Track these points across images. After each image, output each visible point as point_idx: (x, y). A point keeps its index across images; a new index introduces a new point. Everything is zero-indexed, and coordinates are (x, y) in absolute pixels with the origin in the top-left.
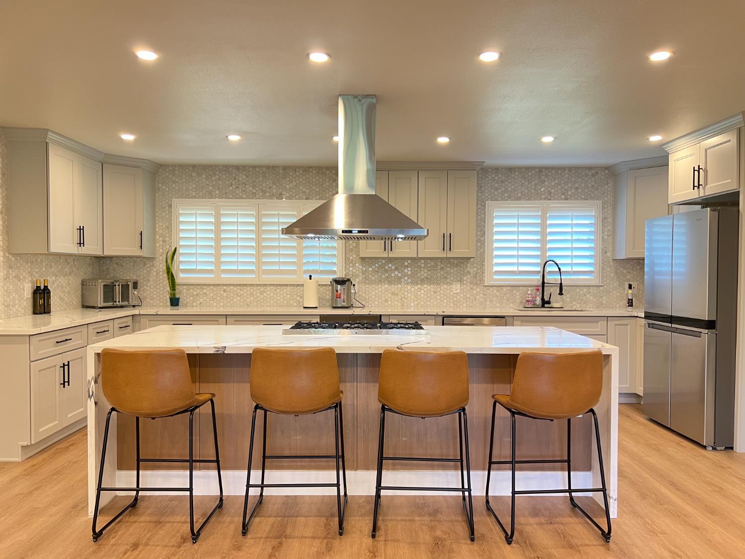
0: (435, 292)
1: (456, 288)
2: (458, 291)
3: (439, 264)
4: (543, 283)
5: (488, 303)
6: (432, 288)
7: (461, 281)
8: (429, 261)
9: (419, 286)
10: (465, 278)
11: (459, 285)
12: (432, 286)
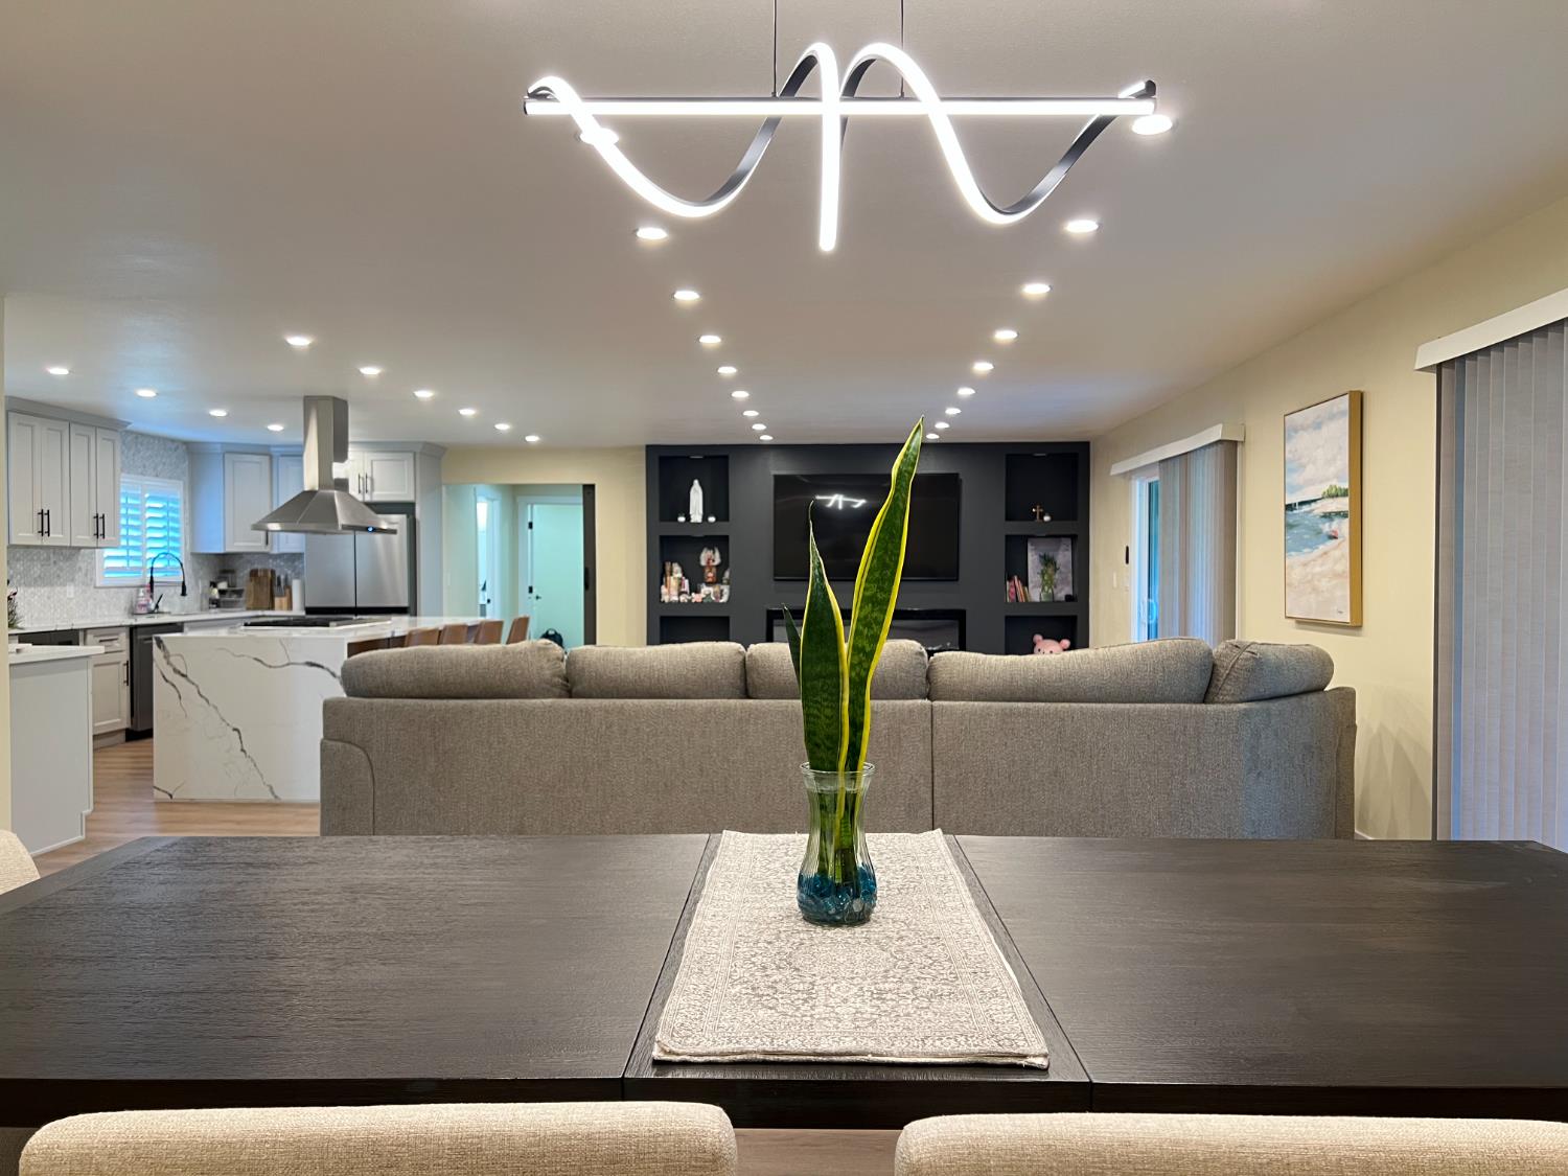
0: (49, 598)
1: (70, 590)
2: (72, 596)
3: (52, 556)
4: (152, 582)
5: (98, 611)
6: (45, 590)
7: (73, 580)
8: (42, 552)
9: (33, 589)
10: (77, 577)
11: (72, 587)
12: (46, 589)
